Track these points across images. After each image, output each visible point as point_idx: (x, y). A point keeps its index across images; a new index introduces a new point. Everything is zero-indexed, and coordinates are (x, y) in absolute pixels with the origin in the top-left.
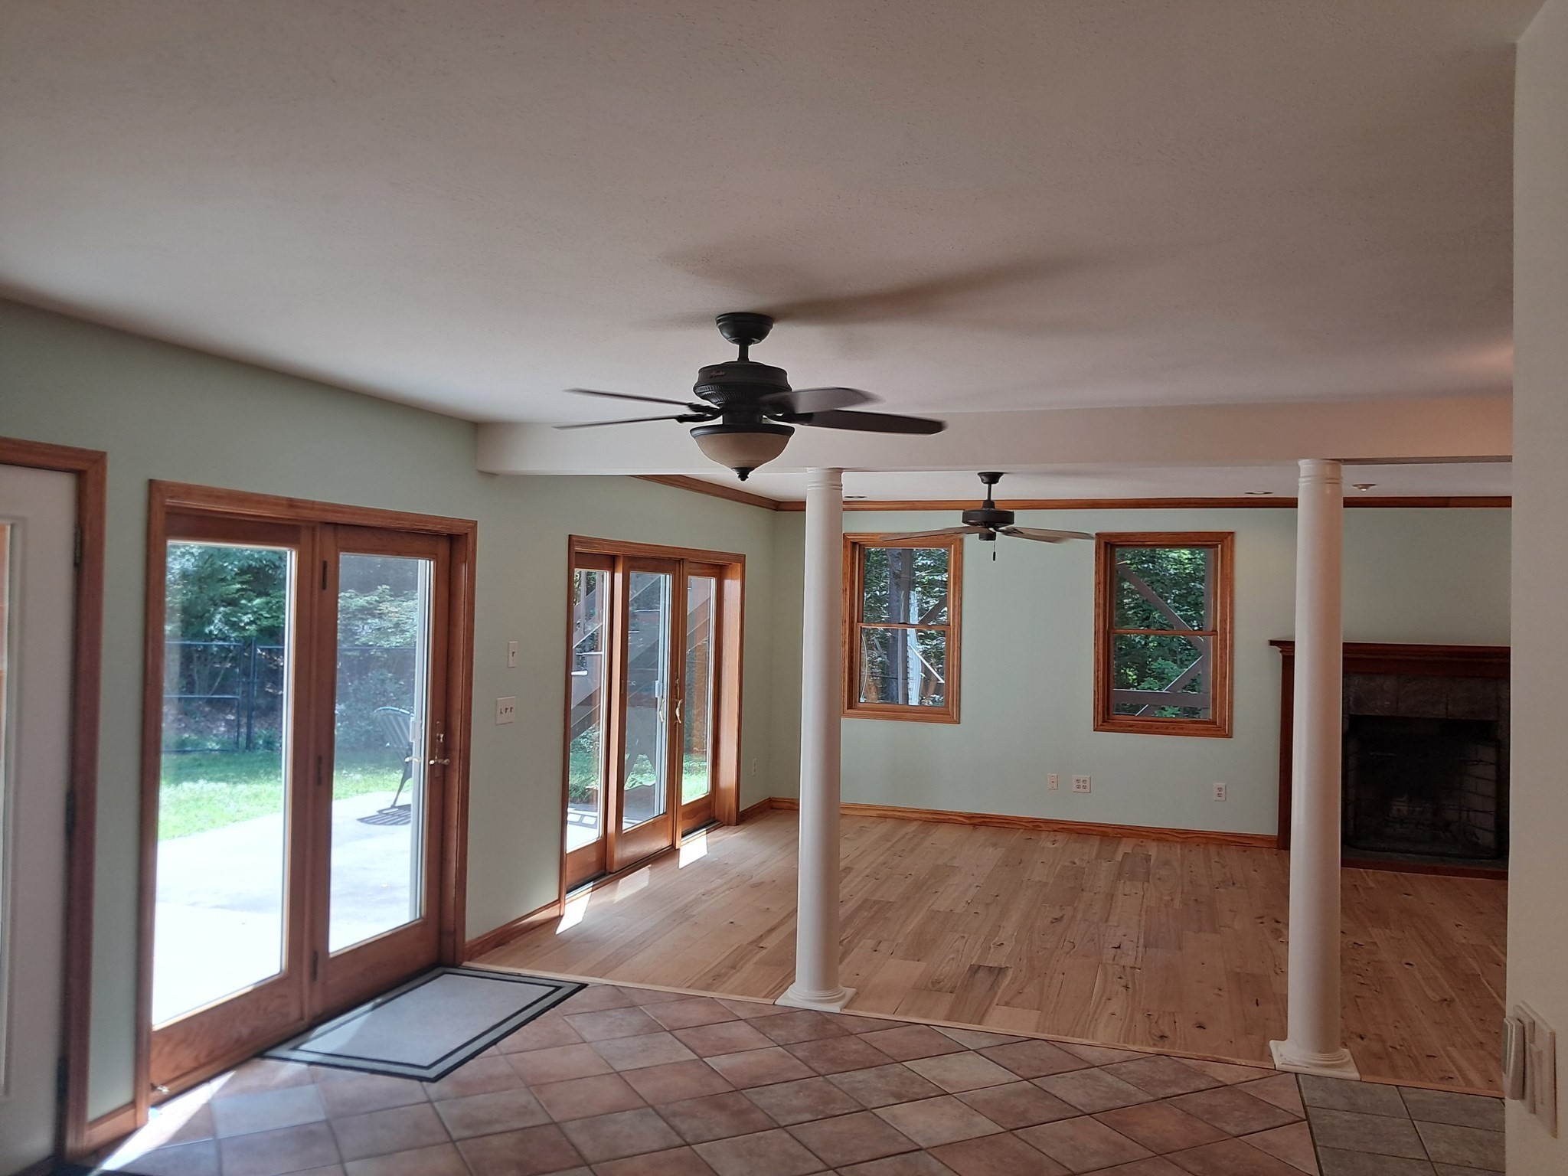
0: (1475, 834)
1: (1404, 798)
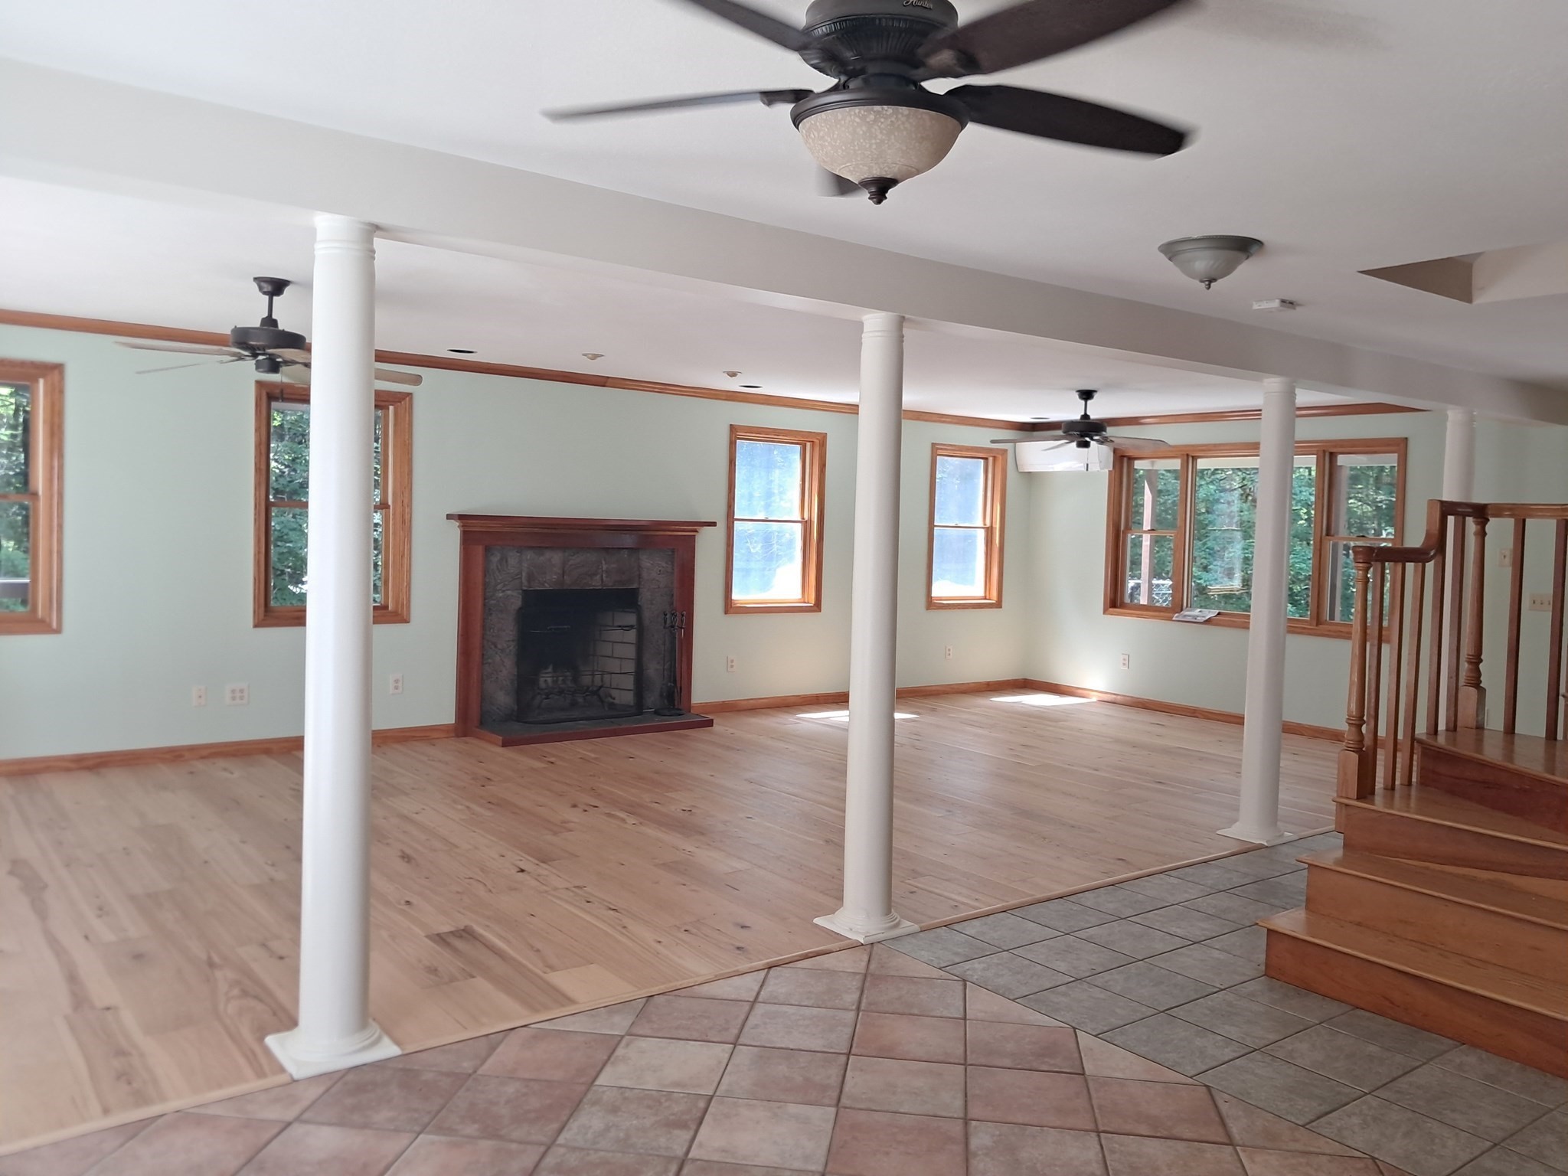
0: (611, 696)
1: (550, 670)
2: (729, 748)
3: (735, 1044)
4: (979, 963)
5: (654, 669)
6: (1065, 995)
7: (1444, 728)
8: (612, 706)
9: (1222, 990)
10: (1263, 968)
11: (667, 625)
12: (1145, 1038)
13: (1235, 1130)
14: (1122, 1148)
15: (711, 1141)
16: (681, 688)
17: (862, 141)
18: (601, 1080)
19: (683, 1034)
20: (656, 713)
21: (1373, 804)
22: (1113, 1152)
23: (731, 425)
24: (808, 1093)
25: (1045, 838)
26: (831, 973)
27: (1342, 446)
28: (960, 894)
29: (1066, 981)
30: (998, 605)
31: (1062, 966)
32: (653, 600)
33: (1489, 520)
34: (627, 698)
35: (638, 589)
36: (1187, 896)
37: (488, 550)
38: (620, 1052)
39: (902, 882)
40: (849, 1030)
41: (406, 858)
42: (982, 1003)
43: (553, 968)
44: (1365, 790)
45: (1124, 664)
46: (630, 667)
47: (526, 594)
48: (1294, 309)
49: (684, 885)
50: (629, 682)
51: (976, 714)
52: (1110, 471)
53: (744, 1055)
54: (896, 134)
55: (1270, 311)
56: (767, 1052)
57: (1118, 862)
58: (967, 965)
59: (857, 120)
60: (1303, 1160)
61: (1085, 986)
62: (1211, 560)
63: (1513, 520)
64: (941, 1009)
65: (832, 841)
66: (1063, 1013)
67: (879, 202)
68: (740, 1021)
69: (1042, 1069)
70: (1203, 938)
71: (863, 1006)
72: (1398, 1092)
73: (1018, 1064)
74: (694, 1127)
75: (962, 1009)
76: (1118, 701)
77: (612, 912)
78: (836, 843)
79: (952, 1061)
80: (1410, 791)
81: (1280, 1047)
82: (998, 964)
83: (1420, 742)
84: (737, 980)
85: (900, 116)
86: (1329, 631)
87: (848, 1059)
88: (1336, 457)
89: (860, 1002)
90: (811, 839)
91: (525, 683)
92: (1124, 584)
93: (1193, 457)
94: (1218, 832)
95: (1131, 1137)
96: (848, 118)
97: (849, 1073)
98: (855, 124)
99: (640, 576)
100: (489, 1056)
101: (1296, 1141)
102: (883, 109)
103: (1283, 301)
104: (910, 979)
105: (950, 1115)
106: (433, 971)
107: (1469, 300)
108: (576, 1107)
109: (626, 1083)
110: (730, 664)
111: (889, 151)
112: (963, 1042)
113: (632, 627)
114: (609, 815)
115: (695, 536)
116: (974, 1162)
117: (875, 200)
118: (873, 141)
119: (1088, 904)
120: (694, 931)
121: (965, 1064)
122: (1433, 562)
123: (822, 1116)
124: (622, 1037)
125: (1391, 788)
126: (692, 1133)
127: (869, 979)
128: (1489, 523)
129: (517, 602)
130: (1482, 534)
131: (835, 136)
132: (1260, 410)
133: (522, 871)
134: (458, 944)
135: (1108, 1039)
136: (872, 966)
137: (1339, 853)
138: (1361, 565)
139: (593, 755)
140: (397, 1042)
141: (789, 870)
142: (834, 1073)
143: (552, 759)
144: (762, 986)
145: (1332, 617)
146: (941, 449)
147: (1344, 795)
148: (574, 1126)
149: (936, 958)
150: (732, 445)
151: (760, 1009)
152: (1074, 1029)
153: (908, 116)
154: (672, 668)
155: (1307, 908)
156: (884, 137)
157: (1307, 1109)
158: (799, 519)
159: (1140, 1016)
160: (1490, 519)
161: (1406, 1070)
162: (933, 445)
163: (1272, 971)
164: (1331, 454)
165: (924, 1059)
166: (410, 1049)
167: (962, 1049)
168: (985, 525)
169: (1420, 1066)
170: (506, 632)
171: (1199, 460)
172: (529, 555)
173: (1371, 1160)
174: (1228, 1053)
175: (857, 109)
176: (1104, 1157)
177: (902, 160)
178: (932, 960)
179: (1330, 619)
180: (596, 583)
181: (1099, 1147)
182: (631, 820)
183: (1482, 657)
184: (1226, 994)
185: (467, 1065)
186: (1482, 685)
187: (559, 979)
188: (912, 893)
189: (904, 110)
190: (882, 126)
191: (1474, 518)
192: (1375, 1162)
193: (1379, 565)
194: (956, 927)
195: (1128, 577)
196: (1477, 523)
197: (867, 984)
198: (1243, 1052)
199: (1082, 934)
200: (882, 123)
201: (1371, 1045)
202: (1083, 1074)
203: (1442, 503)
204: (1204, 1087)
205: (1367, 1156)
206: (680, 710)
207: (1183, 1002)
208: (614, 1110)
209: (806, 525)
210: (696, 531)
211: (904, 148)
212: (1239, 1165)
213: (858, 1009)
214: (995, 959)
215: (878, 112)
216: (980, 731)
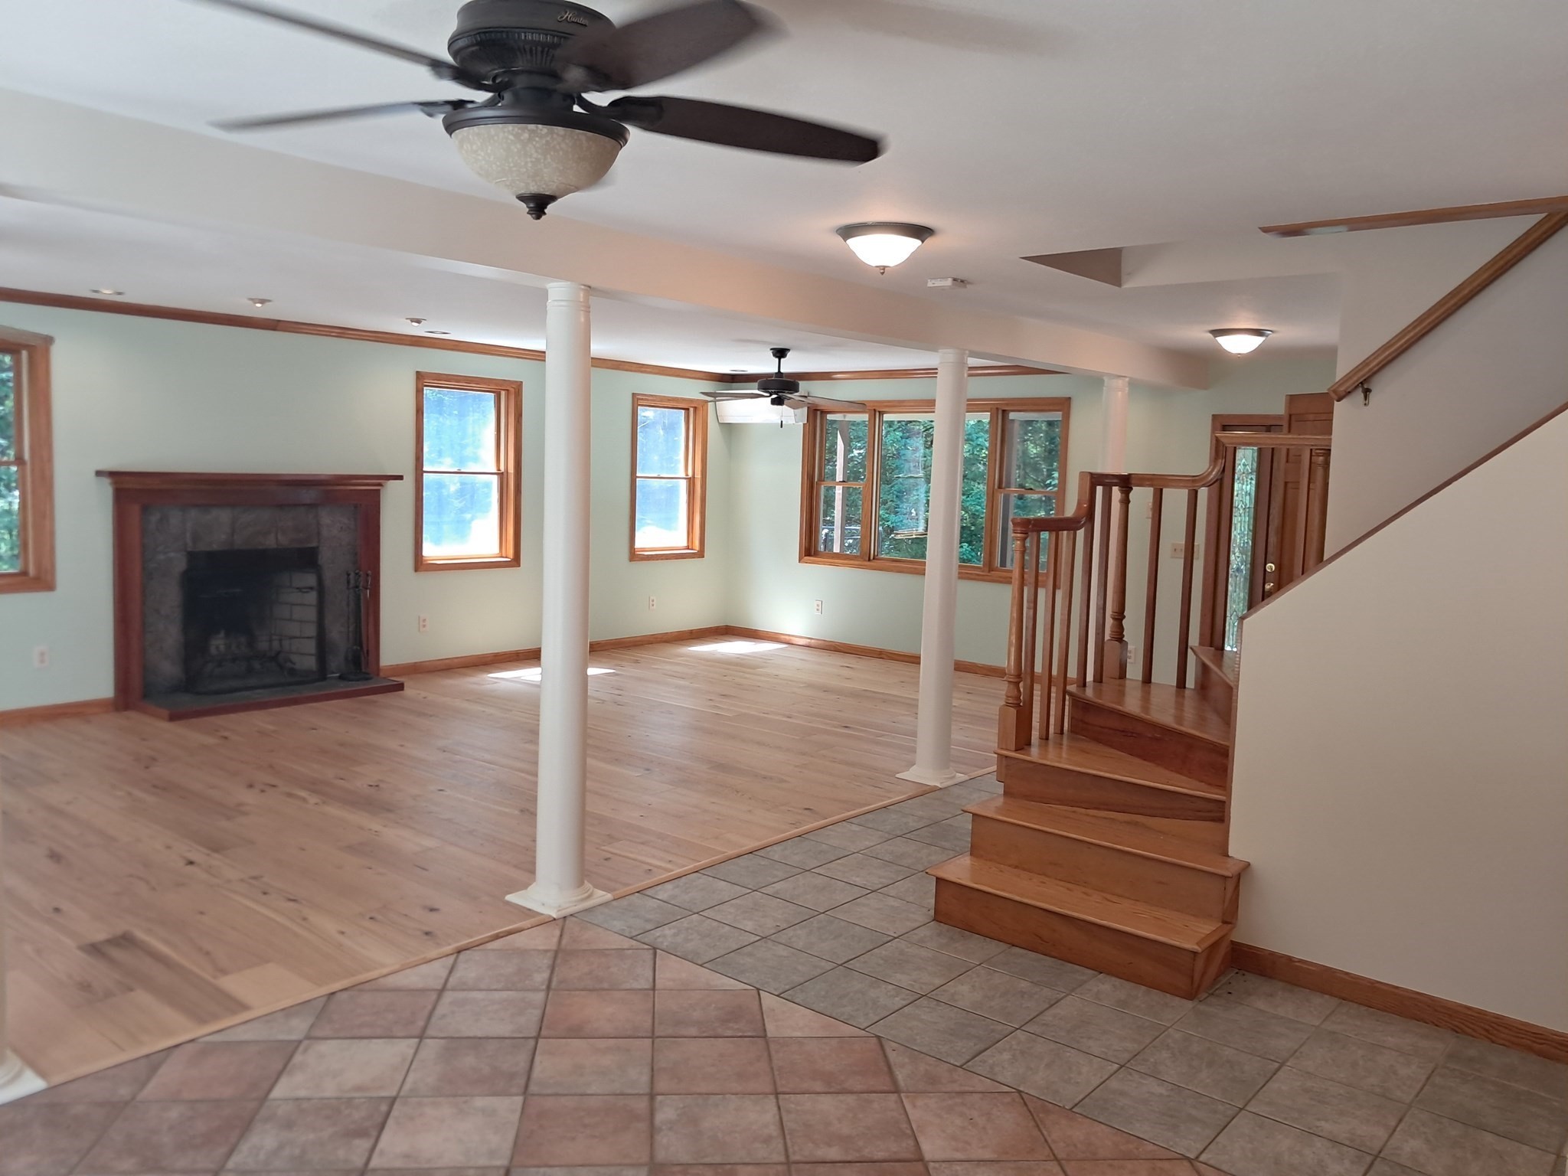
2: (421, 714)
3: (421, 1037)
4: (670, 929)
5: (338, 633)
6: (750, 955)
7: (1092, 679)
8: (292, 672)
9: (896, 938)
10: (932, 912)
11: (351, 586)
12: (823, 993)
13: (901, 1076)
14: (799, 1108)
15: (393, 1146)
16: (368, 651)
17: (516, 158)
18: (277, 1092)
19: (365, 1031)
20: (342, 678)
21: (1029, 755)
22: (789, 1112)
23: (417, 372)
24: (493, 1083)
25: (737, 792)
26: (522, 953)
27: (1012, 405)
28: (654, 857)
29: (752, 940)
30: (701, 554)
31: (749, 925)
32: (334, 560)
33: (1132, 489)
34: (310, 663)
35: (318, 547)
36: (868, 844)
37: (145, 509)
38: (298, 1058)
39: (597, 848)
40: (538, 1012)
41: (54, 856)
42: (672, 971)
43: (224, 972)
44: (1023, 742)
45: (818, 610)
46: (311, 630)
47: (192, 556)
48: (966, 287)
49: (370, 868)
50: (311, 646)
51: (678, 664)
52: (804, 424)
53: (431, 1047)
54: (552, 153)
55: (942, 289)
56: (456, 1043)
57: (806, 811)
58: (658, 933)
59: (511, 137)
60: (958, 1100)
61: (770, 944)
62: (899, 503)
63: (1152, 489)
64: (631, 981)
65: (528, 810)
66: (747, 974)
67: (538, 218)
68: (426, 1012)
69: (726, 1035)
70: (880, 886)
71: (554, 984)
72: (1044, 1024)
73: (704, 1032)
74: (374, 1133)
75: (651, 980)
76: (813, 645)
77: (291, 904)
78: (529, 813)
79: (640, 1035)
80: (1062, 739)
81: (944, 991)
82: (687, 929)
83: (1071, 694)
84: (424, 968)
85: (555, 136)
86: (1000, 577)
87: (537, 1043)
88: (1008, 414)
89: (550, 980)
90: (507, 810)
91: (193, 649)
92: (817, 532)
93: (879, 412)
94: (898, 776)
95: (807, 1095)
96: (501, 135)
97: (537, 1058)
98: (509, 141)
99: (319, 534)
100: (149, 1078)
101: (954, 1081)
102: (537, 127)
103: (955, 280)
104: (602, 953)
105: (636, 1092)
106: (85, 987)
107: (1119, 285)
108: (246, 1126)
109: (302, 1093)
110: (422, 623)
111: (545, 170)
112: (651, 1015)
113: (311, 588)
114: (290, 795)
115: (379, 490)
116: (658, 1138)
117: (534, 216)
118: (529, 160)
119: (776, 858)
120: (379, 917)
121: (653, 1037)
122: (1083, 529)
123: (509, 1107)
124: (300, 1042)
125: (1045, 738)
126: (372, 1141)
127: (560, 955)
128: (1132, 492)
129: (180, 564)
130: (1126, 502)
131: (489, 151)
132: (937, 369)
133: (191, 863)
134: (116, 953)
135: (789, 998)
136: (564, 942)
137: (1000, 801)
138: (1019, 535)
139: (271, 727)
140: (42, 1074)
141: (482, 844)
142: (521, 1060)
143: (226, 734)
144: (451, 972)
145: (1003, 563)
146: (642, 399)
147: (1004, 747)
148: (245, 1148)
149: (628, 927)
150: (419, 393)
151: (448, 997)
152: (758, 990)
153: (564, 137)
154: (358, 631)
155: (971, 854)
156: (539, 156)
157: (964, 1050)
158: (494, 470)
159: (819, 971)
160: (1134, 488)
161: (1053, 1002)
162: (634, 395)
163: (940, 916)
164: (1004, 411)
165: (612, 1036)
166: (58, 1079)
167: (650, 1021)
168: (687, 475)
169: (1065, 997)
170: (170, 597)
171: (885, 415)
172: (193, 513)
173: (1017, 1094)
174: (898, 1002)
175: (510, 127)
176: (781, 1118)
177: (560, 179)
178: (623, 930)
179: (1001, 566)
180: (270, 542)
181: (776, 1109)
182: (313, 799)
183: (1125, 614)
184: (898, 942)
185: (124, 1092)
186: (1124, 639)
187: (231, 984)
188: (606, 859)
189: (560, 130)
190: (538, 145)
191: (1120, 487)
192: (1021, 1095)
193: (1035, 534)
194: (648, 892)
195: (821, 525)
196: (1122, 492)
197: (559, 961)
198: (912, 999)
199: (769, 890)
200: (537, 142)
201: (1022, 981)
202: (765, 1036)
203: (1092, 474)
204: (875, 1039)
205: (1014, 1090)
206: (368, 674)
207: (860, 954)
208: (289, 1125)
209: (502, 476)
210: (380, 485)
211: (561, 168)
212: (902, 1112)
213: (549, 988)
214: (685, 923)
215: (532, 131)
216: (682, 682)
